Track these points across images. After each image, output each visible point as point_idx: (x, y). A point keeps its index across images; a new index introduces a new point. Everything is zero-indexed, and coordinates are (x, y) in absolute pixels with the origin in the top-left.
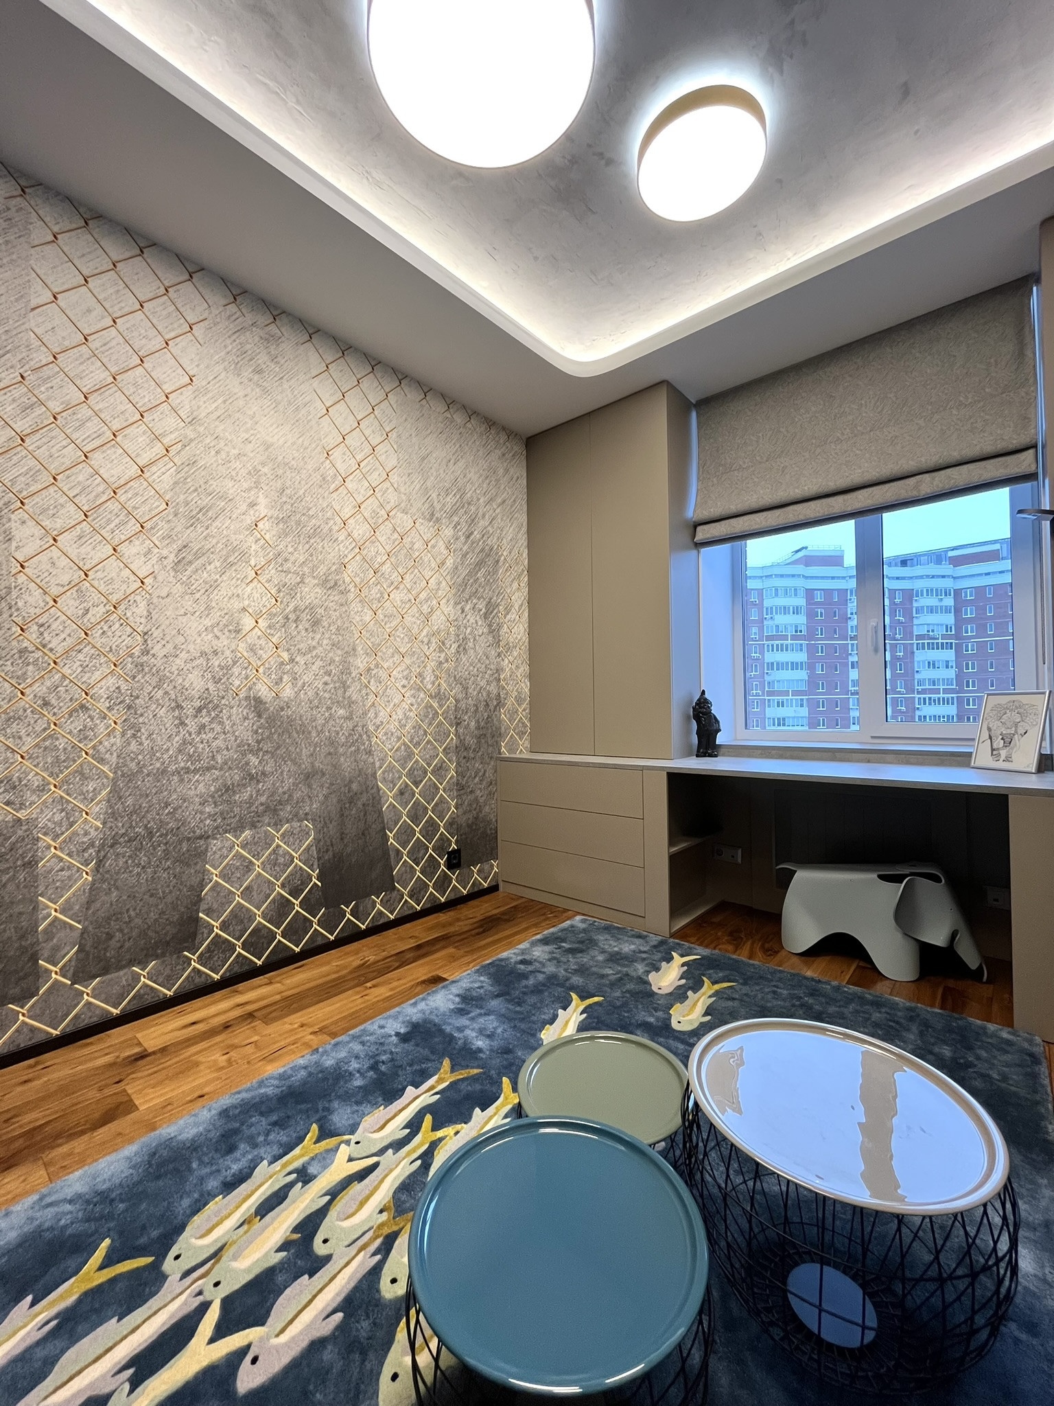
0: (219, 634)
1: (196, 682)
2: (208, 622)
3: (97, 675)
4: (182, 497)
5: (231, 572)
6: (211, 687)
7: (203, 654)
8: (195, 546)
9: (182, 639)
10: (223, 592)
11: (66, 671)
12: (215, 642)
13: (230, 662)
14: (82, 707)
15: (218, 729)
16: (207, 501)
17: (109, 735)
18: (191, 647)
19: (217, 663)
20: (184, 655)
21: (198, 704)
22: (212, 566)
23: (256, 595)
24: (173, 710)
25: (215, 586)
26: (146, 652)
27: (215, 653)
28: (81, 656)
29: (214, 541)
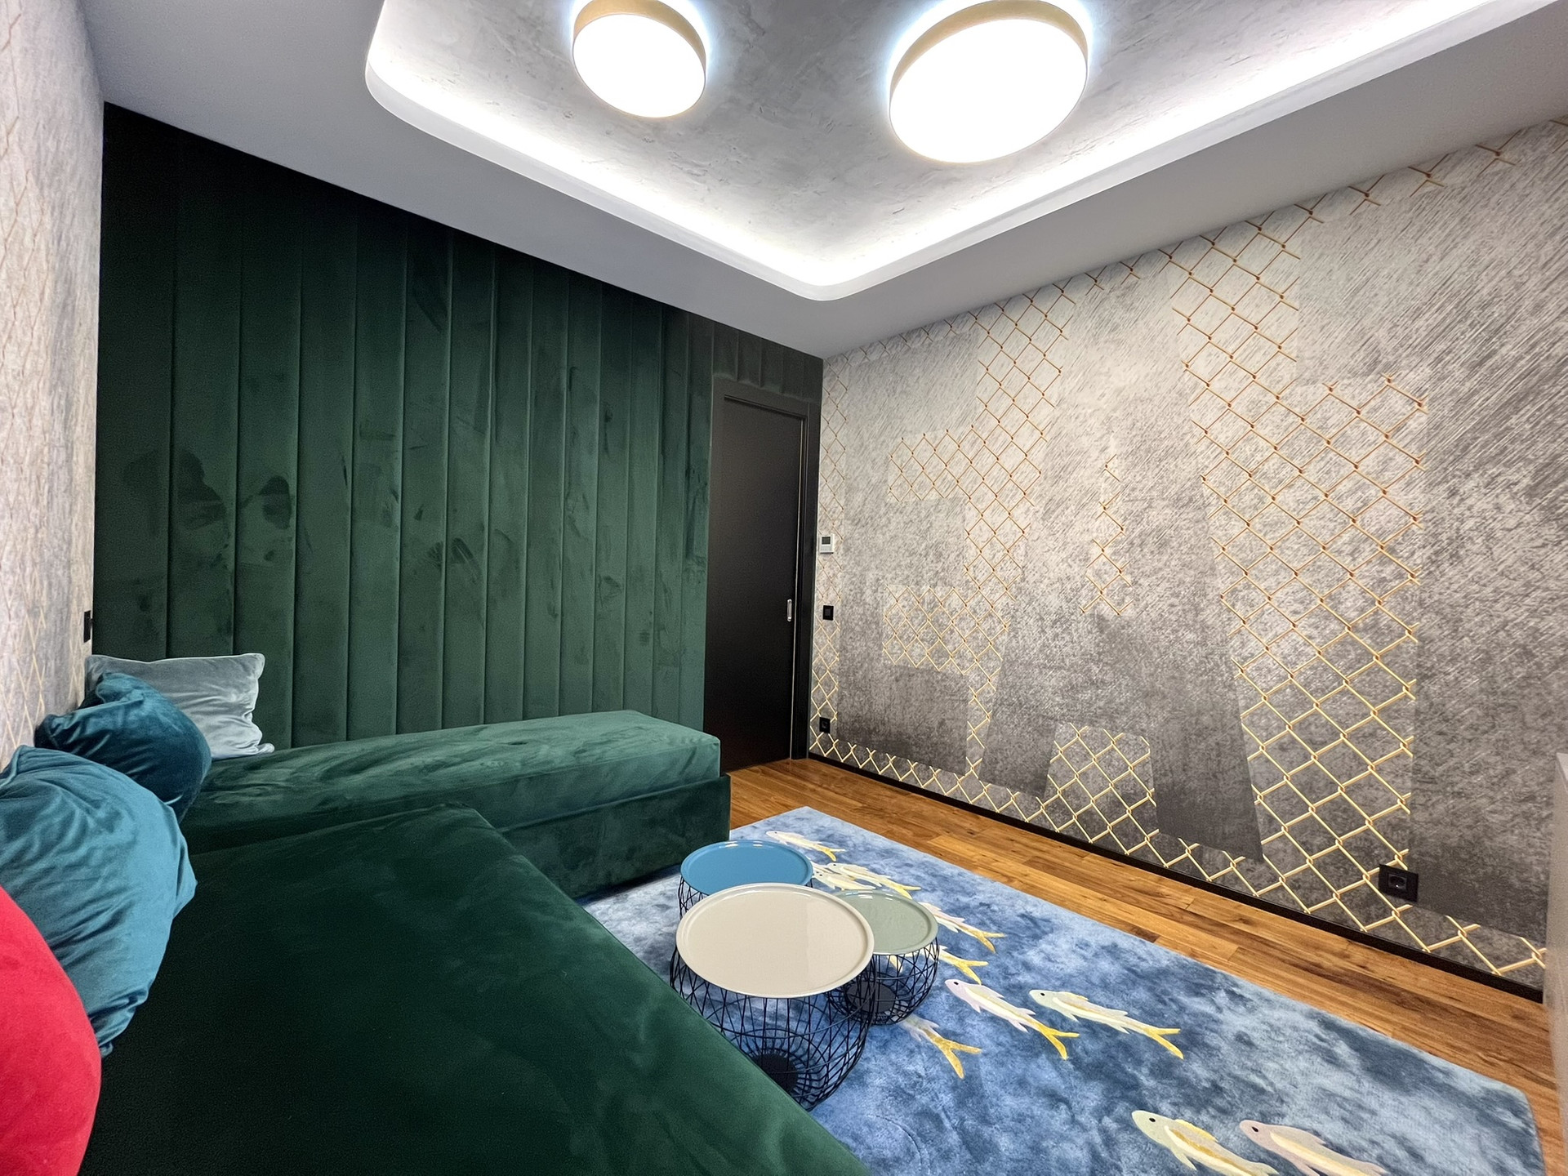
0: (1072, 563)
1: (1054, 602)
2: (1063, 555)
3: (998, 595)
4: (1050, 463)
5: (1084, 512)
6: (1065, 606)
7: (1060, 580)
8: (1057, 498)
9: (1045, 569)
10: (1077, 529)
11: (984, 593)
12: (1068, 570)
13: (1080, 586)
14: (990, 615)
15: (1068, 638)
16: (1067, 460)
17: (1001, 634)
18: (1051, 575)
19: (1069, 587)
20: (1046, 581)
21: (1054, 617)
22: (1069, 510)
23: (1103, 527)
24: (1038, 620)
25: (1070, 525)
26: (1023, 580)
27: (1068, 578)
28: (990, 584)
29: (1072, 489)
